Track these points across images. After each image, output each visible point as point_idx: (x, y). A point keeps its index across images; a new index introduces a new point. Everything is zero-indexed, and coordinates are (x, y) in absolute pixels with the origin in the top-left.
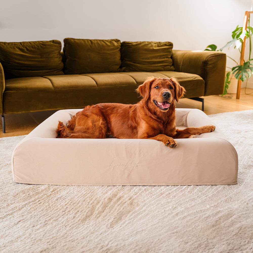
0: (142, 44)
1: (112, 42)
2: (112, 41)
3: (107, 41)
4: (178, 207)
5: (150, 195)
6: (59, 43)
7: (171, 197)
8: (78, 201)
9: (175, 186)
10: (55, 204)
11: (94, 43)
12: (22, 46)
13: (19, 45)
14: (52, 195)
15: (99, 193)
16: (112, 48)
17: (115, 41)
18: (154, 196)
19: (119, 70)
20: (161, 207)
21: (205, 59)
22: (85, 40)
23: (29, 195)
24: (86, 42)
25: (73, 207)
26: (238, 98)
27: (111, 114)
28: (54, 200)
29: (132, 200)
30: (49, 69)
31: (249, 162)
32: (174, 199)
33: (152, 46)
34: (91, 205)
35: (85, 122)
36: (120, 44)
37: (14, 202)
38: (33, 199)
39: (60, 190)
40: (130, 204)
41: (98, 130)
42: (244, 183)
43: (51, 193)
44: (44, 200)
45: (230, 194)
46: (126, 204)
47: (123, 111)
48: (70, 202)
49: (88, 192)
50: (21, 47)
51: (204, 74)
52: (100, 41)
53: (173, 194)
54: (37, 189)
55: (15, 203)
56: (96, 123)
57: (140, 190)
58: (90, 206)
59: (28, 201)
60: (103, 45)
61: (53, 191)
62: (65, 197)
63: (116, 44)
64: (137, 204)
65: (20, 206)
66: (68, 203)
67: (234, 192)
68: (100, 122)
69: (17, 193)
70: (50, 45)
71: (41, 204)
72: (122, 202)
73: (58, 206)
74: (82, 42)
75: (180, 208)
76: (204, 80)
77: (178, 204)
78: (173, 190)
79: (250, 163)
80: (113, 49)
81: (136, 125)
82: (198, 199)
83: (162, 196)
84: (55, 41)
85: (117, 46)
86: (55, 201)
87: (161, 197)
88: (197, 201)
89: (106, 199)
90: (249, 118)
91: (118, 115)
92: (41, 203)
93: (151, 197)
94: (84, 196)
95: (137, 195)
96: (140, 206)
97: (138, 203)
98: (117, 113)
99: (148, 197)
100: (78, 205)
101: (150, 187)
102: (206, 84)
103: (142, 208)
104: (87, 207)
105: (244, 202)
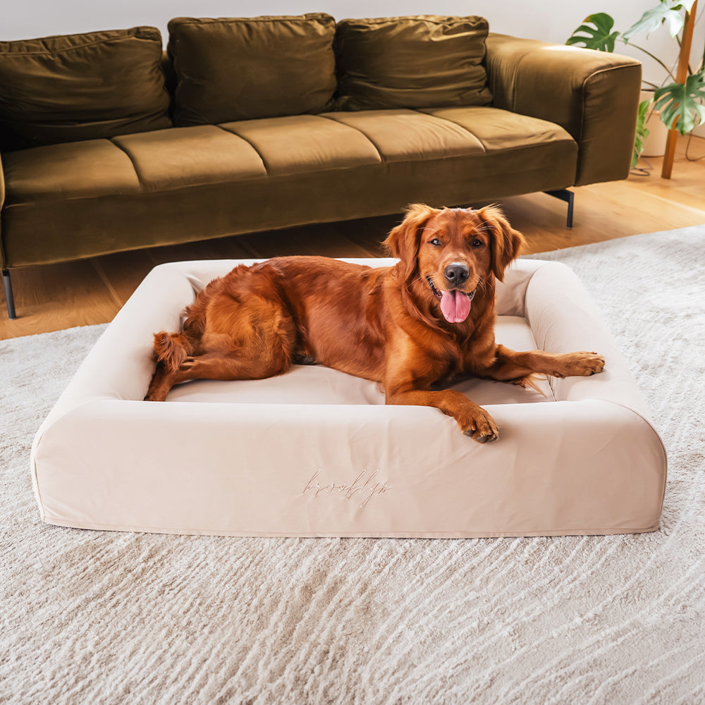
0: (399, 29)
1: (309, 25)
2: (310, 22)
3: (294, 21)
4: (496, 621)
5: (418, 577)
6: (154, 35)
7: (477, 582)
8: (221, 596)
9: (489, 540)
10: (157, 607)
11: (258, 32)
12: (48, 52)
13: (41, 50)
14: (148, 574)
15: (277, 567)
16: (310, 42)
17: (319, 21)
18: (430, 580)
19: (330, 104)
20: (450, 622)
21: (580, 81)
22: (230, 24)
23: (85, 573)
24: (234, 29)
25: (205, 620)
26: (666, 175)
27: (309, 293)
28: (154, 593)
29: (369, 596)
30: (130, 116)
31: (695, 441)
32: (485, 590)
33: (427, 32)
34: (254, 612)
35: (233, 321)
36: (333, 30)
37: (45, 600)
38: (96, 588)
39: (169, 551)
40: (363, 609)
41: (269, 347)
42: (678, 526)
43: (143, 565)
44: (128, 591)
45: (638, 568)
46: (352, 608)
47: (341, 288)
48: (198, 601)
49: (247, 564)
50: (45, 54)
51: (576, 124)
52: (274, 25)
53: (484, 569)
54: (108, 548)
55: (49, 602)
56: (265, 325)
57: (391, 553)
58: (252, 619)
59: (84, 597)
60: (282, 37)
61: (151, 556)
62: (185, 583)
63: (320, 29)
64: (383, 611)
65: (61, 614)
66: (192, 605)
67: (649, 562)
68: (275, 321)
69: (53, 565)
70: (129, 45)
71: (118, 608)
72: (340, 601)
73: (165, 614)
74: (223, 29)
75: (500, 626)
76: (575, 142)
77: (496, 610)
78: (483, 555)
79: (697, 446)
80: (311, 47)
81: (380, 336)
82: (552, 591)
83: (452, 578)
84: (142, 30)
85: (325, 36)
86: (157, 598)
87: (449, 582)
88: (548, 599)
89: (297, 590)
90: (696, 261)
91: (329, 299)
92: (118, 603)
93: (422, 584)
94: (235, 578)
95: (382, 574)
96: (391, 617)
97: (387, 605)
98: (325, 291)
99: (414, 581)
100: (220, 614)
101: (419, 542)
102: (581, 153)
103: (396, 626)
104: (245, 621)
105: (676, 601)
